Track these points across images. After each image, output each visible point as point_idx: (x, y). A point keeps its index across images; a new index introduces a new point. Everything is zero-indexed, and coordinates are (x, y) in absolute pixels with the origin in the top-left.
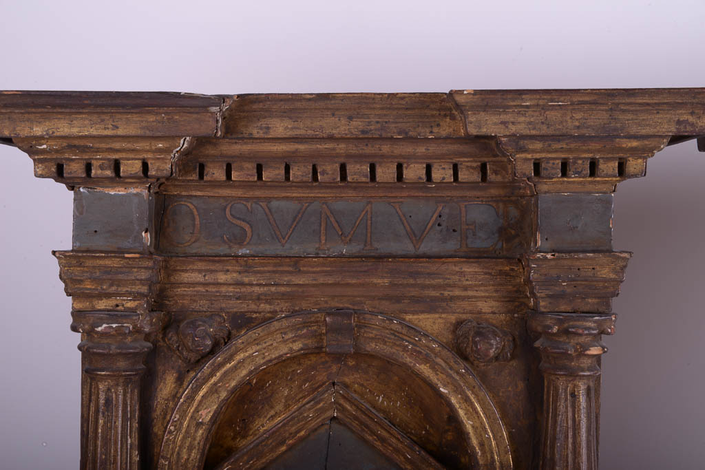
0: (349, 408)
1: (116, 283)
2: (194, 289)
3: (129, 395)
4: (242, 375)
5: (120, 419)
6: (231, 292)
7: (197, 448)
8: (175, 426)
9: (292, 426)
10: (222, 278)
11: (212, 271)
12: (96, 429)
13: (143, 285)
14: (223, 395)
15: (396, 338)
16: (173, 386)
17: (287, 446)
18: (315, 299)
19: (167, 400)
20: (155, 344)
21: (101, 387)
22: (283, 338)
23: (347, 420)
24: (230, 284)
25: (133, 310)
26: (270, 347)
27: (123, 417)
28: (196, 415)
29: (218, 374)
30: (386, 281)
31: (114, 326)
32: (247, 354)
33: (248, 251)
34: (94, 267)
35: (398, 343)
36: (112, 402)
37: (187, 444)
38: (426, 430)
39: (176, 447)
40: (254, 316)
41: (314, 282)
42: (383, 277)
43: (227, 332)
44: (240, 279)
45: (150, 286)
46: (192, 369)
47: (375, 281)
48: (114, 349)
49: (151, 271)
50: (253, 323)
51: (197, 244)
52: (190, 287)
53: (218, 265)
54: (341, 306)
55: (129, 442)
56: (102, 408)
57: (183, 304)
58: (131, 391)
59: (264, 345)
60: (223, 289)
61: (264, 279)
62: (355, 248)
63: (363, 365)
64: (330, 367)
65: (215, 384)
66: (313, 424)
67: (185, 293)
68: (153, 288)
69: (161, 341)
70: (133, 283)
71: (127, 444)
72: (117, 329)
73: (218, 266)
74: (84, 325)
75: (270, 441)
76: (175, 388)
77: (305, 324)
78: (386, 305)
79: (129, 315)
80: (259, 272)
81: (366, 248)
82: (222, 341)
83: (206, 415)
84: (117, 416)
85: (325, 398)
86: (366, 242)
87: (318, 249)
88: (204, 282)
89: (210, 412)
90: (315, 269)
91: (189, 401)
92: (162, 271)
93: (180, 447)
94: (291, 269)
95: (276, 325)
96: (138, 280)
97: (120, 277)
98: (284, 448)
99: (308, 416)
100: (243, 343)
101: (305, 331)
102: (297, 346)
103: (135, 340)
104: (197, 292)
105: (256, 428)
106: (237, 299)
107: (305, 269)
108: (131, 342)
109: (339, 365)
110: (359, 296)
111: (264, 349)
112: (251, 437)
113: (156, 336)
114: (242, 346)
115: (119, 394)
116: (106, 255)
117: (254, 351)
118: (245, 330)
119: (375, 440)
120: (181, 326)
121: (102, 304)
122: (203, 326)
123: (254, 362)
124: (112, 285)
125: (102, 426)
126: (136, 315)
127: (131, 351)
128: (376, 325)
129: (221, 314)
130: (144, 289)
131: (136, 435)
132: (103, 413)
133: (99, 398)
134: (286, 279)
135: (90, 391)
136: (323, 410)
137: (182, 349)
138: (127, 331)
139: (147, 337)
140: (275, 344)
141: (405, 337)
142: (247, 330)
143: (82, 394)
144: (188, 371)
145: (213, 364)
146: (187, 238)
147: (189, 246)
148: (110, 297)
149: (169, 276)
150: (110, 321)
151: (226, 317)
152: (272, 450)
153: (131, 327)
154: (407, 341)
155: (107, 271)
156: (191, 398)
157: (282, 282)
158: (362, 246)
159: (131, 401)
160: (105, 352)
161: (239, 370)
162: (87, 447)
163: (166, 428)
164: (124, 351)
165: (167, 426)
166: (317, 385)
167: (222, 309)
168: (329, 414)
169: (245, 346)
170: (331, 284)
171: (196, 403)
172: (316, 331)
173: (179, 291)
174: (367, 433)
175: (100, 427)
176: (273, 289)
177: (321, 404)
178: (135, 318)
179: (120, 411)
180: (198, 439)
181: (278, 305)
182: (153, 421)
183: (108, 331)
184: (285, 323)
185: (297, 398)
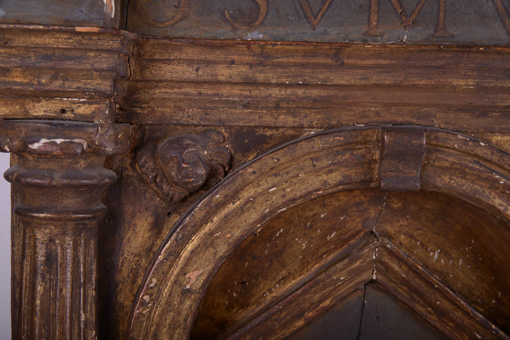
0: (396, 268)
1: (61, 74)
2: (179, 91)
3: (81, 249)
4: (251, 221)
5: (69, 286)
6: (236, 96)
7: (183, 326)
8: (151, 295)
9: (315, 293)
10: (223, 73)
11: (208, 63)
12: (33, 299)
13: (104, 79)
14: (223, 249)
15: (482, 168)
16: (147, 235)
17: (305, 319)
18: (361, 109)
19: (139, 255)
20: (120, 172)
21: (39, 236)
22: (314, 166)
23: (391, 285)
24: (236, 84)
25: (88, 119)
26: (294, 180)
27: (73, 281)
28: (181, 279)
29: (215, 219)
30: (471, 82)
31: (59, 141)
32: (259, 190)
33: (261, 36)
34: (27, 48)
35: (484, 176)
36: (56, 259)
37: (168, 322)
38: (497, 299)
39: (152, 326)
40: (269, 133)
41: (363, 82)
42: (466, 77)
43: (229, 157)
44: (251, 75)
45: (115, 81)
46: (175, 211)
47: (455, 82)
48: (58, 179)
49: (116, 56)
50: (267, 143)
51: (184, 24)
52: (173, 88)
53: (218, 52)
54: (400, 119)
55: (83, 318)
56: (41, 268)
57: (163, 112)
58: (85, 243)
59: (286, 177)
60: (225, 91)
61: (289, 76)
62: (421, 34)
63: (413, 208)
64: (367, 209)
65: (211, 233)
66: (343, 290)
67: (166, 96)
68: (119, 86)
69: (129, 167)
70: (88, 74)
71: (79, 321)
72: (62, 147)
73: (218, 55)
74: (11, 140)
75: (284, 314)
76: (149, 238)
77: (348, 146)
78: (466, 120)
79: (83, 126)
80: (281, 65)
81: (438, 34)
82: (221, 170)
83: (196, 278)
84: (64, 281)
85: (363, 255)
86: (437, 25)
87: (366, 34)
88: (196, 79)
89: (202, 274)
90: (366, 62)
91: (172, 258)
92: (133, 61)
93: (158, 325)
94: (329, 61)
95: (305, 146)
96: (96, 70)
97: (68, 64)
98: (301, 323)
99: (338, 279)
100: (254, 173)
101: (347, 156)
102: (335, 177)
103: (90, 166)
104: (186, 94)
105: (261, 294)
106: (246, 106)
107: (351, 61)
108: (84, 169)
109: (380, 208)
110: (426, 105)
111: (286, 182)
112: (254, 306)
113: (122, 160)
114: (252, 177)
115: (66, 248)
116: (46, 28)
117: (270, 185)
118: (255, 155)
119: (429, 312)
120: (160, 146)
121: (40, 109)
122: (194, 146)
123: (270, 202)
124: (55, 78)
125: (43, 295)
126: (92, 127)
127: (85, 181)
128: (454, 149)
129: (219, 129)
130: (106, 86)
131: (92, 308)
132: (43, 277)
133: (36, 253)
134: (321, 76)
135: (24, 241)
136: (359, 271)
137: (161, 181)
138: (79, 151)
139: (109, 161)
140: (302, 175)
141: (494, 168)
142: (258, 154)
143: (13, 245)
144: (169, 213)
145: (208, 204)
146: (170, 14)
147: (172, 25)
148: (53, 98)
149: (143, 69)
150: (52, 135)
151: (226, 135)
152: (284, 327)
153: (85, 145)
154: (498, 173)
155: (48, 54)
156: (175, 254)
157: (314, 81)
158: (431, 31)
159: (85, 258)
160: (46, 182)
161: (247, 214)
162: (20, 326)
163: (136, 296)
164: (75, 182)
165: (138, 293)
166: (347, 236)
167: (221, 123)
168: (365, 276)
169: (257, 178)
170: (389, 85)
171: (181, 261)
172: (364, 156)
173: (158, 93)
174: (419, 303)
175: (38, 296)
176: (300, 92)
177: (358, 264)
178: (91, 130)
179: (69, 274)
180: (184, 313)
181: (306, 117)
182: (117, 285)
183: (49, 149)
184: (319, 143)
185: (319, 254)
